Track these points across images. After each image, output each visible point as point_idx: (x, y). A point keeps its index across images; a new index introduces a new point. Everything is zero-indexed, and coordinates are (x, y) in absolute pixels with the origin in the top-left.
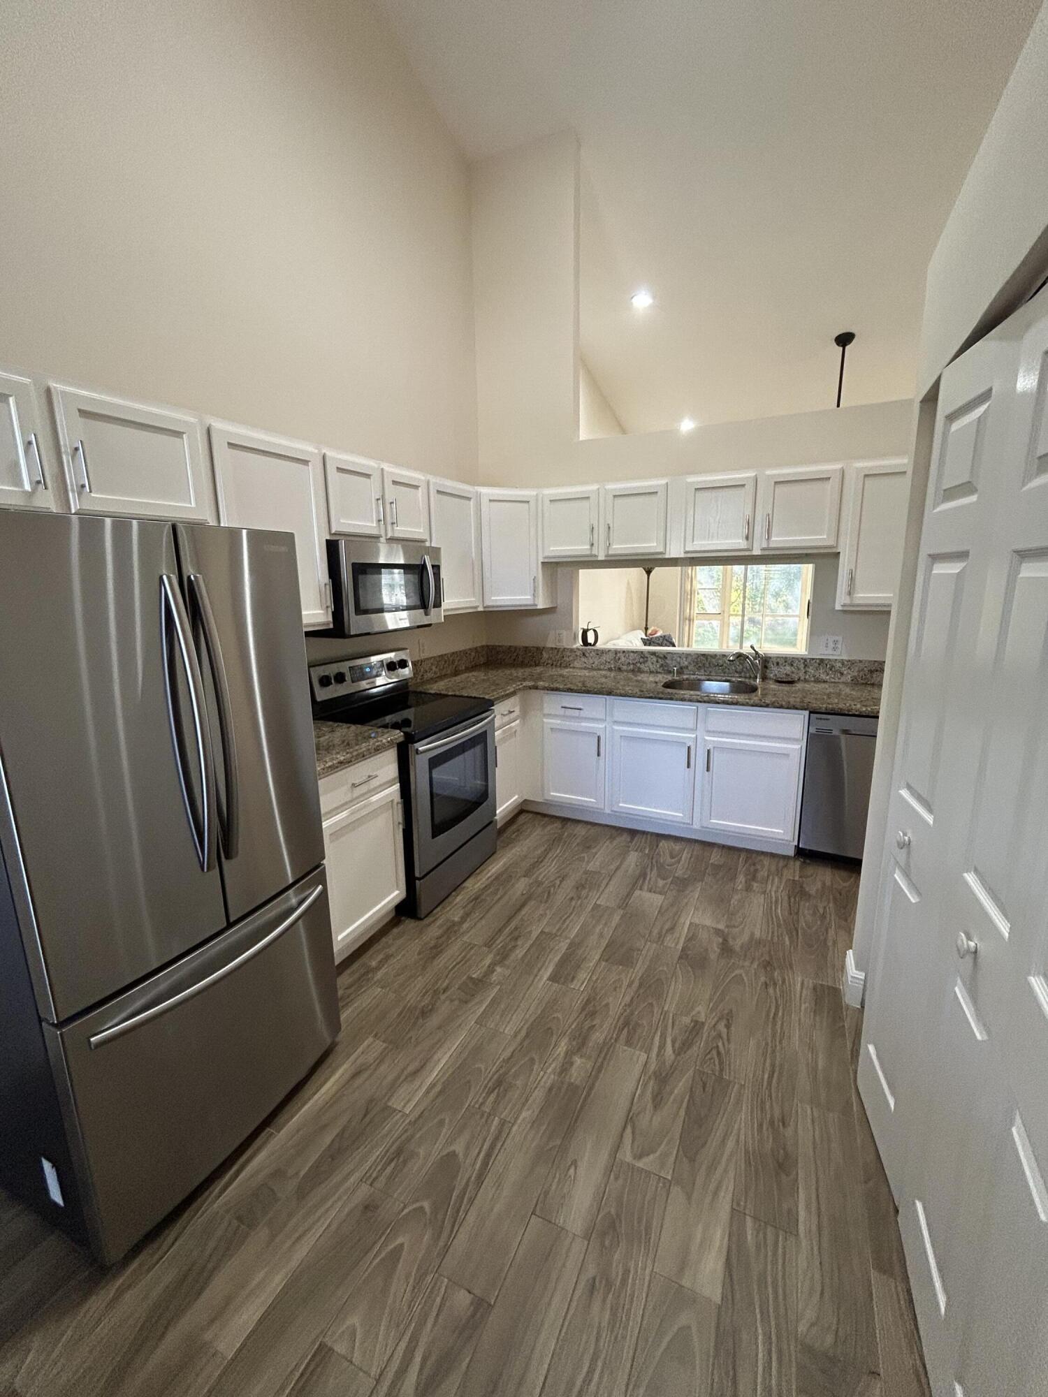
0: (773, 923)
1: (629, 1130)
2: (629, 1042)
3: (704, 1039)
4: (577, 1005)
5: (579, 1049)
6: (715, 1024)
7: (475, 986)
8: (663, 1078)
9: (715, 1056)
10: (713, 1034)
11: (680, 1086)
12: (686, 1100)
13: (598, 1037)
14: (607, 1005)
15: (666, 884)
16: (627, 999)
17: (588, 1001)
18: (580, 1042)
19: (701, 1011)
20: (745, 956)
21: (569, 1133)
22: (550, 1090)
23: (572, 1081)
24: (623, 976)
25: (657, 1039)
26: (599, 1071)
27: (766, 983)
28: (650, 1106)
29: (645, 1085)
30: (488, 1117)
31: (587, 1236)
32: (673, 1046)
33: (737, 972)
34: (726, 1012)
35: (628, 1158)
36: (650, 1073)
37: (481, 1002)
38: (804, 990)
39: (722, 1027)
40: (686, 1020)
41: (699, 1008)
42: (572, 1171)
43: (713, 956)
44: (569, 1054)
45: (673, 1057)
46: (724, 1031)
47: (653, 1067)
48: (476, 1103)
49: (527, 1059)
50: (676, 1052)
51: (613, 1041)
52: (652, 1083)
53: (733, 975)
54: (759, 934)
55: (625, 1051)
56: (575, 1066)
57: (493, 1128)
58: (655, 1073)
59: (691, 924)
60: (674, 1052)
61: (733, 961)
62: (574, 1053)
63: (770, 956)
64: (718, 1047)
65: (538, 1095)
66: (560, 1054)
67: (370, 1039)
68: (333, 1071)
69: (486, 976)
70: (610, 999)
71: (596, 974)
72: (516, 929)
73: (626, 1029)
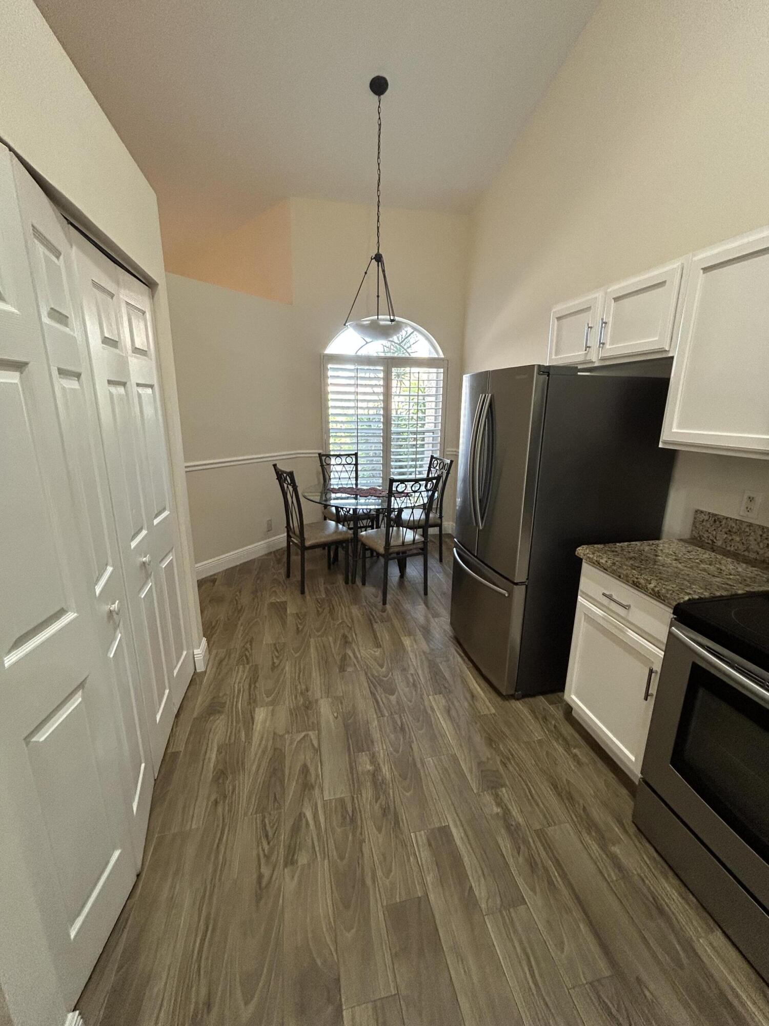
1: (316, 745)
2: (342, 801)
3: (282, 846)
4: (404, 816)
5: (374, 775)
7: (491, 782)
8: (307, 786)
9: (270, 831)
11: (292, 788)
12: (286, 781)
13: (368, 793)
14: (379, 830)
16: (366, 850)
17: (397, 823)
18: (378, 784)
21: (346, 727)
22: (372, 742)
23: (363, 753)
24: (387, 882)
25: (322, 819)
26: (351, 768)
28: (309, 765)
29: (317, 776)
30: (391, 712)
31: (317, 701)
32: (307, 821)
35: (310, 733)
36: (317, 787)
37: (471, 771)
40: (302, 860)
41: (293, 884)
42: (335, 715)
44: (378, 769)
45: (304, 810)
47: (317, 791)
48: (404, 716)
49: (401, 750)
50: (303, 815)
51: (355, 796)
52: (313, 780)
55: (341, 793)
56: (368, 762)
57: (385, 710)
58: (313, 788)
60: (304, 814)
62: (376, 770)
64: (268, 843)
65: (376, 735)
66: (384, 766)
67: (493, 711)
68: (484, 692)
69: (496, 796)
70: (380, 840)
71: (415, 869)
72: (551, 883)
73: (351, 814)
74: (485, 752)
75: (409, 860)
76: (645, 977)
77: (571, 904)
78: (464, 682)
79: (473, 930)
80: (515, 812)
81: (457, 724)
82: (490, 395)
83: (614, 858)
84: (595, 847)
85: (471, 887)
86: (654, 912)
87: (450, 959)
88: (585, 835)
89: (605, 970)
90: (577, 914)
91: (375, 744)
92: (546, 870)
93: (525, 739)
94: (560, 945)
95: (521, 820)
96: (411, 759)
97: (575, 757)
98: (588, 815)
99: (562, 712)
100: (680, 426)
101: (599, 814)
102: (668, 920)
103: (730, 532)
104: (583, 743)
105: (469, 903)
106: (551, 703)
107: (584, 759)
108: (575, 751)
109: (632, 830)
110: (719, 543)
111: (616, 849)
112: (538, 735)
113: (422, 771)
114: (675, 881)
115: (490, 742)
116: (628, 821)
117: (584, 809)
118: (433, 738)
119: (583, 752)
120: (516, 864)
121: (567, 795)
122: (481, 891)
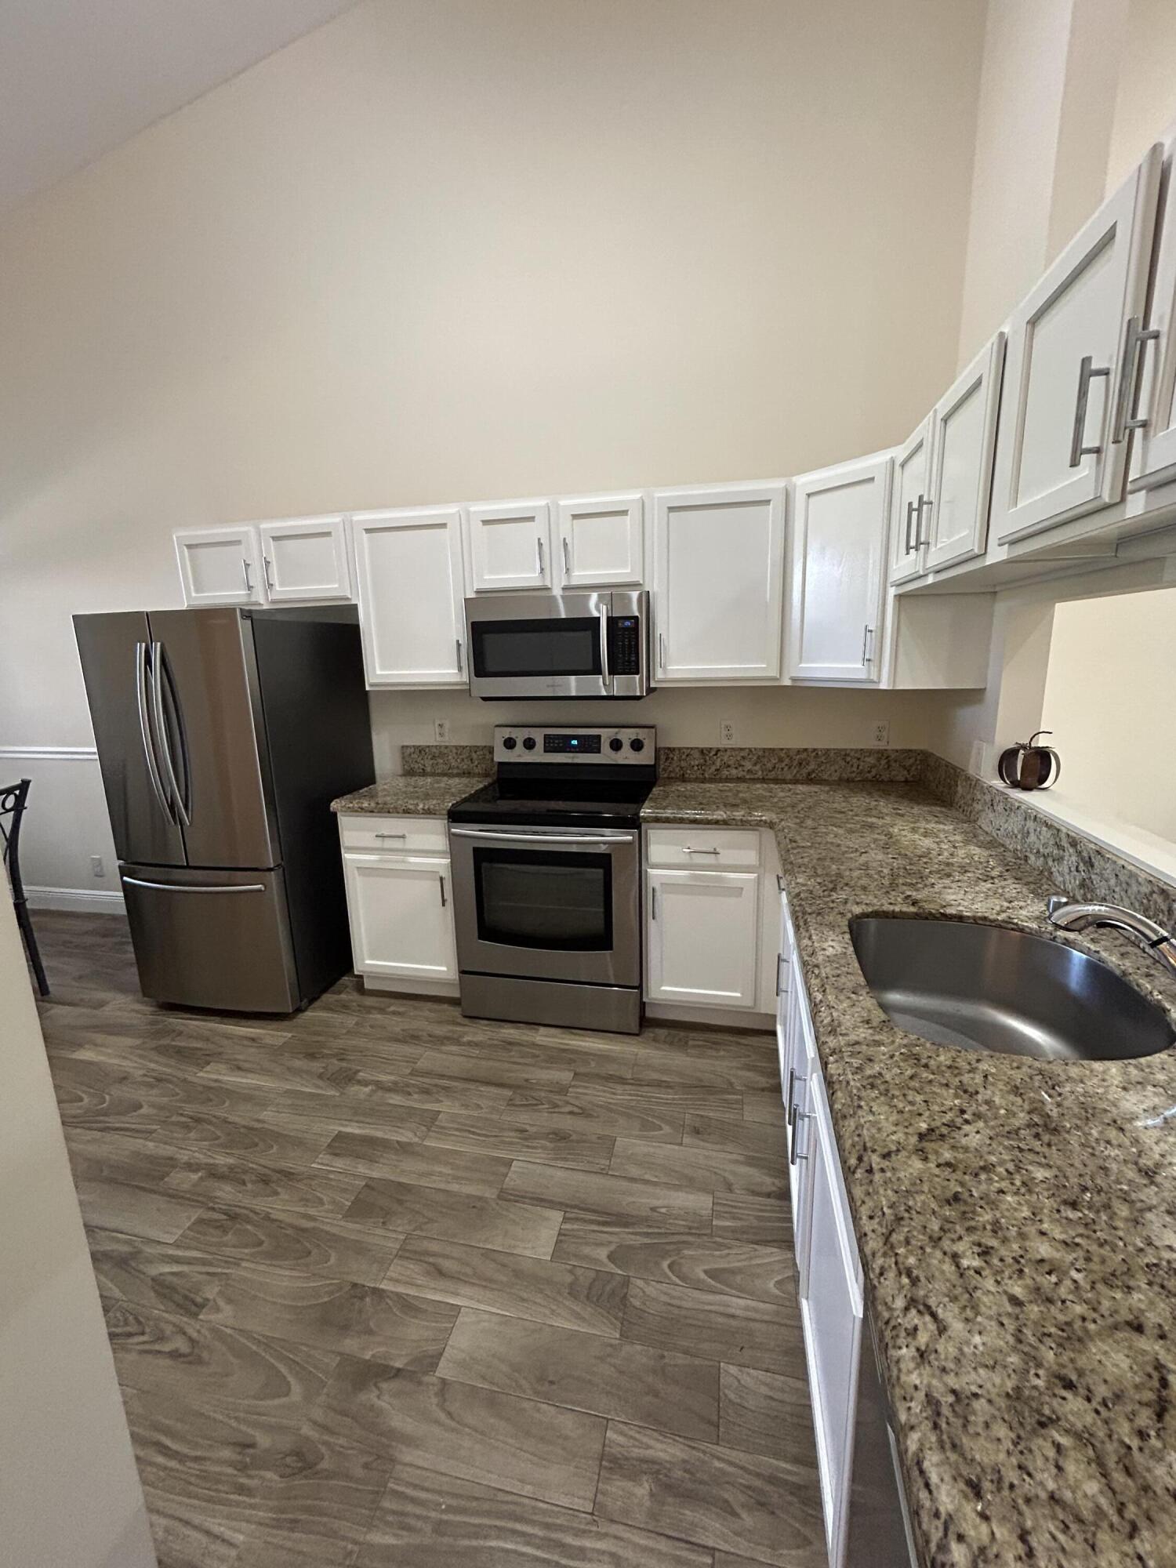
0: (450, 1509)
2: (199, 1222)
3: (166, 1315)
4: (287, 1165)
5: (211, 1174)
6: (184, 1333)
7: (344, 1078)
9: (128, 1329)
10: (168, 1330)
13: (224, 1190)
14: (276, 1193)
15: (602, 1263)
16: (281, 1216)
17: (287, 1174)
18: (227, 1175)
19: (224, 1317)
20: (344, 1413)
22: (171, 1159)
23: (172, 1175)
24: (325, 1207)
25: (191, 1254)
26: (173, 1196)
27: (252, 1446)
29: (127, 1242)
32: (172, 1273)
33: (297, 1388)
34: (205, 1355)
36: (142, 1247)
37: (318, 1087)
38: (204, 1539)
39: (180, 1344)
40: (211, 1292)
41: (228, 1310)
43: (350, 1344)
45: (155, 1274)
46: (167, 1347)
47: (148, 1250)
48: (183, 1111)
49: (220, 1134)
50: (157, 1276)
51: (211, 1204)
53: (290, 1379)
54: (408, 1459)
55: (189, 1219)
56: (189, 1174)
58: (140, 1252)
59: (459, 1307)
60: (161, 1275)
61: (330, 1382)
62: (209, 1171)
63: (330, 1475)
64: (143, 1334)
67: (290, 1035)
68: (263, 1028)
69: (359, 1082)
70: (287, 1197)
71: (341, 1177)
72: (445, 1088)
73: (225, 1217)
74: (317, 1066)
75: (331, 1179)
76: (526, 1076)
77: (467, 1086)
78: (228, 1036)
79: (423, 1156)
80: (383, 1078)
81: (262, 1069)
82: (159, 644)
83: (470, 1044)
84: (454, 1048)
85: (398, 1142)
86: (509, 1047)
87: (423, 1182)
88: (443, 1048)
89: (508, 1093)
90: (472, 1086)
91: (178, 1156)
92: (436, 1085)
93: (344, 1031)
94: (479, 1107)
95: (392, 1078)
96: (242, 1130)
97: (394, 1013)
98: (435, 1037)
99: (355, 993)
100: (383, 668)
101: (441, 1030)
102: (519, 1044)
103: (434, 757)
104: (392, 1001)
105: (404, 1149)
106: (340, 993)
107: (401, 1009)
108: (392, 1009)
109: (466, 1021)
110: (428, 769)
111: (466, 1039)
112: (351, 1021)
113: (266, 1126)
114: (509, 1025)
115: (312, 1056)
116: (461, 1020)
117: (430, 1036)
118: (248, 1099)
119: (396, 1006)
120: (415, 1102)
121: (413, 1038)
122: (405, 1136)
